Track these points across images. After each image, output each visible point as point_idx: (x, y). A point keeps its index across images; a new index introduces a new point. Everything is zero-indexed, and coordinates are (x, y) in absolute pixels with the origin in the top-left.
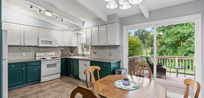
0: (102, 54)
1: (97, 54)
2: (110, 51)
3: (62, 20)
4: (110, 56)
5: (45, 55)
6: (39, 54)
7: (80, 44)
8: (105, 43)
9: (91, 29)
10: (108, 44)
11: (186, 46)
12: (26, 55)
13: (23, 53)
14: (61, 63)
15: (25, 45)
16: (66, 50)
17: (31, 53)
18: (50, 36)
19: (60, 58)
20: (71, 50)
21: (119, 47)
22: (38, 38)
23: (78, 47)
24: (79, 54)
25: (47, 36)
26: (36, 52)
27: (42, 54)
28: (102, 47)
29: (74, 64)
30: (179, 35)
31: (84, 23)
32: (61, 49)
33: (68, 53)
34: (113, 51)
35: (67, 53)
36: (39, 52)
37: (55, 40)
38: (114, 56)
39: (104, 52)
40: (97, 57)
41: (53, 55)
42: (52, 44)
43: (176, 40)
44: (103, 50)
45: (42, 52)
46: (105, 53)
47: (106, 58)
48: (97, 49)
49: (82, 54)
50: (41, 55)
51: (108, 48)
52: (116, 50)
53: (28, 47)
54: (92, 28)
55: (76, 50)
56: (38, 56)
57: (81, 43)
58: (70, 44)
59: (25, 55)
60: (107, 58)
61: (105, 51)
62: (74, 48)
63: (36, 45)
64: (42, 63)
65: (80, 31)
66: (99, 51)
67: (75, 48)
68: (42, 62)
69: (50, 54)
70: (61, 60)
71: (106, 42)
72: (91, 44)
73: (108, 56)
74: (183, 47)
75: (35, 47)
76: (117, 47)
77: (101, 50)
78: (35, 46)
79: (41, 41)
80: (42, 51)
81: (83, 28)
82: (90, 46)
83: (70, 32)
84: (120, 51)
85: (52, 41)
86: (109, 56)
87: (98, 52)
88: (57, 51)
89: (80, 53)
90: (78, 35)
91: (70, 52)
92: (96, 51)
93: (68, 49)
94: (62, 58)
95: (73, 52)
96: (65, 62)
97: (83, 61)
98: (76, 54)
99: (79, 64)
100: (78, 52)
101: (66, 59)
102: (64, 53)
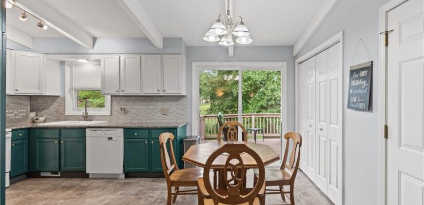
0: (145, 112)
1: (130, 114)
2: (164, 106)
3: (41, 26)
4: (165, 116)
7: (71, 89)
8: (159, 91)
9: (120, 57)
10: (165, 92)
11: (258, 99)
14: (12, 144)
16: (16, 103)
19: (10, 129)
20: (31, 105)
21: (184, 98)
23: (64, 98)
24: (67, 114)
28: (145, 98)
29: (64, 141)
30: (249, 82)
31: (95, 39)
33: (24, 112)
34: (172, 106)
38: (172, 116)
39: (149, 108)
40: (129, 121)
43: (246, 89)
44: (146, 106)
46: (151, 110)
47: (155, 121)
48: (130, 103)
49: (82, 115)
51: (159, 101)
52: (178, 103)
54: (123, 57)
55: (55, 105)
57: (75, 85)
58: (39, 90)
60: (143, 121)
61: (151, 107)
65: (78, 58)
66: (137, 107)
67: (50, 100)
70: (12, 134)
71: (160, 89)
72: (118, 90)
73: (160, 116)
74: (254, 100)
76: (180, 99)
77: (141, 105)
81: (92, 51)
82: (109, 97)
83: (41, 56)
84: (185, 106)
86: (162, 116)
87: (134, 108)
89: (71, 112)
90: (66, 66)
91: (31, 111)
92: (128, 106)
93: (22, 103)
94: (15, 128)
95: (44, 112)
96: (26, 139)
97: (100, 130)
98: (56, 115)
99: (87, 137)
100: (64, 110)
101: (27, 130)
102: (10, 115)
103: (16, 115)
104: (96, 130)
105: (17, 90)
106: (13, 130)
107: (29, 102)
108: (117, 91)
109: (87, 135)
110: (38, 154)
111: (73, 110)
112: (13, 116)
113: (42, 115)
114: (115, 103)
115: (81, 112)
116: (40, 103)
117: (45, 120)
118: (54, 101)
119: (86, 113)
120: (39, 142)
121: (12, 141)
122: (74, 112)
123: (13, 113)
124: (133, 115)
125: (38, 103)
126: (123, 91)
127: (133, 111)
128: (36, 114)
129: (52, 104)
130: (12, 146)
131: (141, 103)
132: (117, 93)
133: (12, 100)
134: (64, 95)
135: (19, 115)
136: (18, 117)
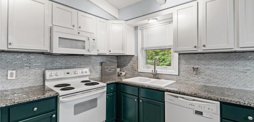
1: (202, 74)
5: (68, 76)
6: (54, 72)
7: (142, 48)
9: (198, 3)
12: (16, 76)
13: (9, 72)
14: (107, 96)
15: (9, 47)
16: (110, 61)
17: (33, 71)
18: (80, 28)
19: (105, 84)
20: (118, 63)
22: (51, 29)
23: (137, 57)
24: (139, 71)
25: (73, 26)
26: (47, 69)
27: (61, 73)
29: (142, 101)
32: (101, 61)
33: (114, 68)
36: (52, 69)
37: (91, 39)
40: (202, 83)
41: (85, 74)
45: (61, 68)
48: (203, 62)
49: (151, 72)
50: (57, 75)
53: (23, 55)
54: (203, 2)
55: (131, 63)
56: (51, 78)
57: (145, 46)
58: (123, 50)
59: (14, 78)
62: (125, 58)
63: (47, 49)
64: (62, 102)
65: (149, 18)
66: (213, 67)
67: (128, 59)
68: (61, 99)
69: (79, 71)
75: (42, 56)
78: (43, 53)
79: (59, 38)
80: (59, 65)
82: (178, 54)
83: (123, 22)
85: (84, 41)
87: (208, 68)
88: (93, 66)
90: (138, 30)
91: (118, 67)
92: (202, 66)
93: (113, 61)
94: (109, 82)
95: (125, 68)
96: (115, 92)
97: (183, 98)
98: (132, 71)
99: (165, 103)
100: (138, 68)
101: (115, 84)
102: (107, 70)
103: (110, 70)
104: (177, 97)
105: (110, 51)
106: (107, 84)
107: (116, 61)
108: (195, 47)
109: (165, 101)
110: (122, 107)
111: (143, 68)
112: (108, 71)
113: (123, 70)
114: (183, 61)
115: (150, 70)
116: (122, 61)
117: (125, 74)
118: (130, 60)
119: (155, 71)
120: (123, 96)
121: (107, 94)
122: (144, 69)
123: (108, 69)
124: (208, 77)
125: (121, 61)
126: (204, 46)
127: (208, 72)
128: (120, 69)
129: (129, 62)
130: (107, 97)
131: (219, 62)
132: (195, 49)
133: (108, 59)
134: (138, 55)
135: (112, 70)
136: (111, 72)
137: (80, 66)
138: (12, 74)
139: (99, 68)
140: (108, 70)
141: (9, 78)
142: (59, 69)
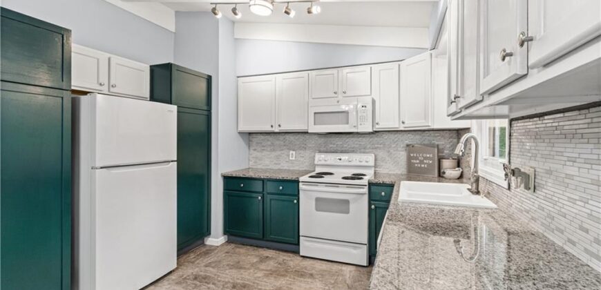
5: (339, 163)
6: (323, 156)
12: (295, 157)
13: (291, 152)
14: (370, 205)
18: (345, 93)
22: (308, 104)
25: (335, 93)
26: (318, 152)
27: (331, 158)
32: (407, 142)
33: (430, 158)
35: (426, 158)
41: (364, 164)
42: (348, 123)
50: (326, 161)
59: (294, 159)
69: (356, 159)
85: (348, 112)
88: (390, 152)
102: (415, 161)
103: (421, 162)
105: (403, 123)
106: (371, 184)
112: (418, 163)
121: (369, 200)
123: (418, 159)
130: (370, 208)
135: (425, 161)
136: (423, 166)
137: (363, 150)
138: (292, 154)
139: (402, 156)
140: (418, 161)
141: (291, 158)
142: (333, 152)
